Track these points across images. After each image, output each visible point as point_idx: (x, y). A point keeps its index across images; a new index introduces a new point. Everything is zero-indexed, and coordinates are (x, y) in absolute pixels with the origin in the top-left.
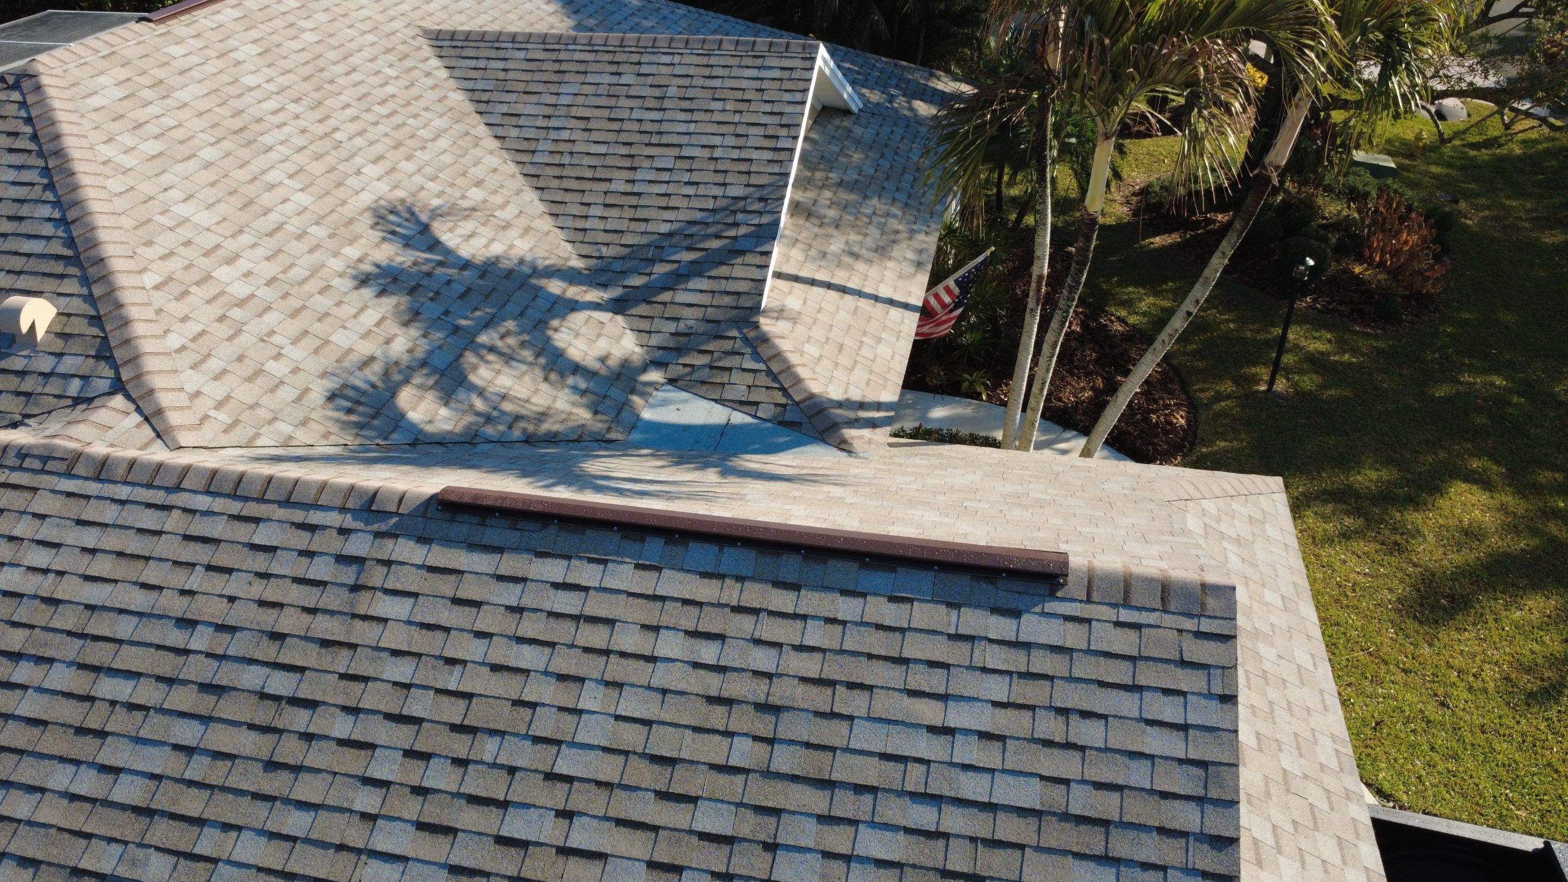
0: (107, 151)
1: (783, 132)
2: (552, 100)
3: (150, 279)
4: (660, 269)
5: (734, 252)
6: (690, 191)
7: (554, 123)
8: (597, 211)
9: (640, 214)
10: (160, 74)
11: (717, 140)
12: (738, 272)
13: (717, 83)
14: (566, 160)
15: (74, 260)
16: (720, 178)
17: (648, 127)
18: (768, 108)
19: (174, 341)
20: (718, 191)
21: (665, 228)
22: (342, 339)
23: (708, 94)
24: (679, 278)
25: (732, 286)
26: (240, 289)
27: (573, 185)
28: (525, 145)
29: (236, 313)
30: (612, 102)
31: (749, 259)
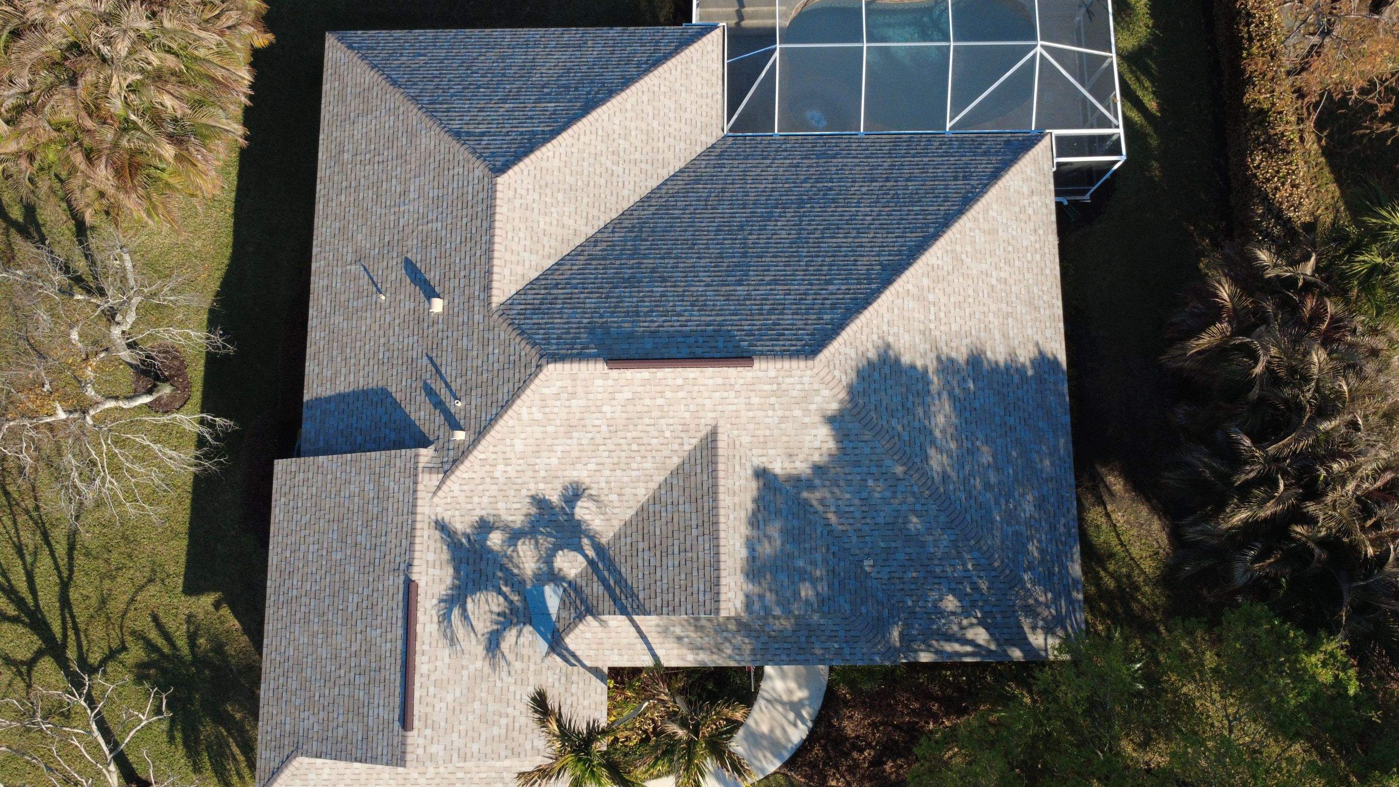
0: (524, 410)
1: (671, 608)
2: (681, 501)
3: (482, 456)
4: (606, 574)
5: (615, 599)
6: (640, 576)
7: (669, 507)
8: (629, 540)
9: (629, 559)
10: (579, 389)
11: (665, 581)
12: (606, 604)
13: (695, 573)
14: (651, 519)
15: (480, 433)
16: (647, 587)
17: (670, 549)
18: (683, 599)
19: (466, 476)
20: (641, 588)
21: (623, 570)
22: (501, 505)
23: (689, 570)
24: (603, 581)
25: (601, 603)
26: (497, 474)
27: (640, 527)
28: (657, 499)
29: (488, 480)
30: (682, 529)
31: (612, 607)
